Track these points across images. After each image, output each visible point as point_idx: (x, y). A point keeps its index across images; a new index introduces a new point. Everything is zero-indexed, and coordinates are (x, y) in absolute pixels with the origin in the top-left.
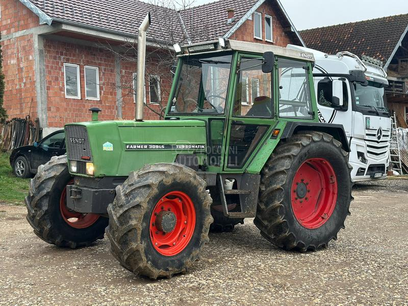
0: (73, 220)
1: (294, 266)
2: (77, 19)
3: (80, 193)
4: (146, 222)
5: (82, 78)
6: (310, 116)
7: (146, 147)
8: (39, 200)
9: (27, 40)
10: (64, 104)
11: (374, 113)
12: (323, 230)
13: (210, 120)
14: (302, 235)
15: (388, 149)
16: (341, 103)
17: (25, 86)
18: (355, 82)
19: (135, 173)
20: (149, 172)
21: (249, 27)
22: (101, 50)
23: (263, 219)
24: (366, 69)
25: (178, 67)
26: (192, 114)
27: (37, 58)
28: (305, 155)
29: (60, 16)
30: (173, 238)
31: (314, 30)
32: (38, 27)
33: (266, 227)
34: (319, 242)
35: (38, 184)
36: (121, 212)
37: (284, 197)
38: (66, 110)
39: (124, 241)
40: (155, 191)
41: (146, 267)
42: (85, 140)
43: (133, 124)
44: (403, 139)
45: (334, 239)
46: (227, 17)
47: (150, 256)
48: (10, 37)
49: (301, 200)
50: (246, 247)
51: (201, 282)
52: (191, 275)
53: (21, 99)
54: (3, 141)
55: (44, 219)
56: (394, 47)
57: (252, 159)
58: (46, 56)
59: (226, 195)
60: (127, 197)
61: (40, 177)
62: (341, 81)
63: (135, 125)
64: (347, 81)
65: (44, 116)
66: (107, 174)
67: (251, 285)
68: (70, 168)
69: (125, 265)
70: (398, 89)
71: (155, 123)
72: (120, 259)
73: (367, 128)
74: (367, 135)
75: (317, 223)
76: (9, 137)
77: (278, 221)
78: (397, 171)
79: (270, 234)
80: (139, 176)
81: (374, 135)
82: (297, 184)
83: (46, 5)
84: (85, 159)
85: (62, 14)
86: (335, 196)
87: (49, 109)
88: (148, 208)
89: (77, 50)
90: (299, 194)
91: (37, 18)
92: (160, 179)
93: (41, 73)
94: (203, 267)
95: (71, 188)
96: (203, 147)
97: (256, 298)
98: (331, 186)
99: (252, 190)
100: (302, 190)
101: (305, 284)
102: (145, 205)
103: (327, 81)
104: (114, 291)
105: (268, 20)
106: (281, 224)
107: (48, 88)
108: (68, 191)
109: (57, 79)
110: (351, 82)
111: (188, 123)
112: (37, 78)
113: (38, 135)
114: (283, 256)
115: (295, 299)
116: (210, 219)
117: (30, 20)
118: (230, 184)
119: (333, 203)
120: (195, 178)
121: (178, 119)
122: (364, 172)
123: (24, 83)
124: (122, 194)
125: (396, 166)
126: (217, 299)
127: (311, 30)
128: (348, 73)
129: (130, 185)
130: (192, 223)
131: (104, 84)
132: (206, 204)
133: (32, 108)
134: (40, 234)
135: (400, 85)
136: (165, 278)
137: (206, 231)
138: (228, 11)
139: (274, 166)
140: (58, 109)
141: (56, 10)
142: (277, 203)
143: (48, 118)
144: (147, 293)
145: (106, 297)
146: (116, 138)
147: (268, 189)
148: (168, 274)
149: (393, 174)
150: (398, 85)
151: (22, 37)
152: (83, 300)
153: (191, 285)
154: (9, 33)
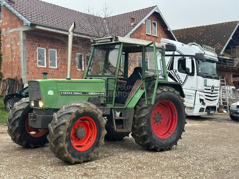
0: (33, 133)
1: (151, 158)
2: (45, 22)
3: (35, 117)
4: (68, 133)
5: (47, 55)
6: (163, 77)
7: (72, 93)
8: (14, 121)
9: (16, 34)
10: (37, 70)
11: (209, 77)
12: (169, 140)
13: (108, 79)
14: (157, 142)
15: (218, 98)
16: (191, 71)
17: (15, 60)
18: (198, 60)
19: (64, 107)
20: (71, 106)
21: (144, 28)
22: (58, 40)
23: (136, 133)
24: (205, 53)
25: (92, 51)
26: (99, 76)
27: (22, 44)
28: (159, 98)
29: (35, 21)
30: (84, 142)
31: (182, 29)
32: (23, 27)
33: (138, 137)
34: (167, 146)
35: (14, 112)
36: (55, 127)
37: (147, 121)
38: (38, 73)
39: (56, 142)
40: (74, 116)
41: (68, 156)
42: (38, 89)
43: (65, 81)
44: (230, 92)
45: (176, 145)
46: (131, 22)
47: (70, 151)
48: (7, 32)
49: (158, 123)
50: (128, 149)
51: (98, 165)
52: (93, 162)
53: (12, 67)
54: (2, 91)
55: (16, 132)
56: (228, 40)
57: (130, 101)
58: (27, 43)
59: (115, 120)
60: (59, 119)
61: (15, 109)
62: (191, 59)
63: (66, 82)
64: (194, 59)
65: (25, 77)
66: (50, 108)
67: (125, 167)
68: (31, 105)
69: (57, 156)
70: (230, 64)
71: (78, 81)
72: (54, 153)
73: (205, 86)
74: (205, 89)
75: (166, 136)
76: (5, 89)
77: (143, 134)
78: (226, 110)
79: (140, 141)
80: (65, 108)
81: (210, 90)
82: (155, 114)
83: (27, 14)
84: (38, 99)
85: (36, 20)
86: (177, 121)
87: (28, 73)
88: (69, 125)
89: (45, 40)
90: (156, 120)
91: (22, 22)
92: (76, 110)
93: (24, 53)
94: (101, 158)
95: (31, 115)
96: (104, 94)
97: (125, 173)
98: (174, 116)
99: (129, 117)
100: (158, 118)
101: (154, 167)
102: (68, 124)
103: (183, 59)
104: (51, 169)
105: (155, 24)
106: (145, 135)
107: (28, 61)
108: (29, 116)
109: (33, 56)
110: (196, 59)
111: (96, 81)
112: (22, 55)
113: (21, 88)
114: (146, 153)
115: (146, 174)
116: (105, 132)
117: (18, 23)
118: (118, 114)
119: (175, 125)
120: (96, 110)
121: (92, 78)
122: (204, 110)
123: (14, 58)
124: (56, 118)
125: (225, 108)
126: (105, 174)
127: (181, 30)
128: (195, 55)
129: (61, 113)
130: (94, 134)
131: (60, 59)
132: (103, 124)
133: (18, 73)
134: (14, 139)
135: (232, 61)
136: (79, 163)
137: (102, 139)
138: (132, 19)
139: (142, 104)
140: (33, 73)
141: (33, 17)
142: (143, 124)
143: (27, 78)
144: (68, 170)
145: (46, 172)
146: (55, 88)
147: (138, 117)
148: (80, 161)
149: (223, 112)
150: (230, 61)
151: (14, 33)
152: (33, 173)
153: (92, 167)
154: (6, 30)
